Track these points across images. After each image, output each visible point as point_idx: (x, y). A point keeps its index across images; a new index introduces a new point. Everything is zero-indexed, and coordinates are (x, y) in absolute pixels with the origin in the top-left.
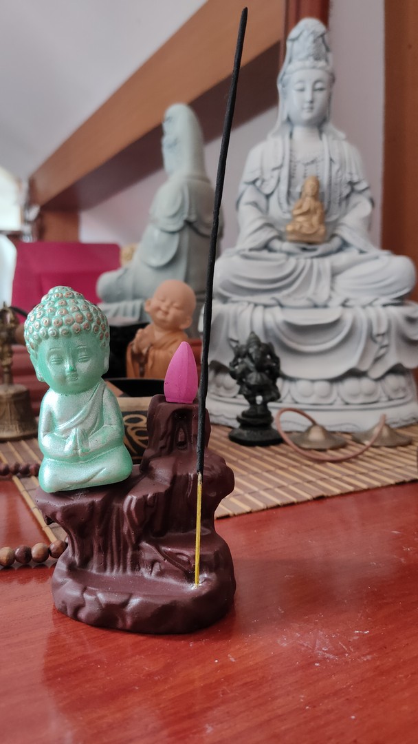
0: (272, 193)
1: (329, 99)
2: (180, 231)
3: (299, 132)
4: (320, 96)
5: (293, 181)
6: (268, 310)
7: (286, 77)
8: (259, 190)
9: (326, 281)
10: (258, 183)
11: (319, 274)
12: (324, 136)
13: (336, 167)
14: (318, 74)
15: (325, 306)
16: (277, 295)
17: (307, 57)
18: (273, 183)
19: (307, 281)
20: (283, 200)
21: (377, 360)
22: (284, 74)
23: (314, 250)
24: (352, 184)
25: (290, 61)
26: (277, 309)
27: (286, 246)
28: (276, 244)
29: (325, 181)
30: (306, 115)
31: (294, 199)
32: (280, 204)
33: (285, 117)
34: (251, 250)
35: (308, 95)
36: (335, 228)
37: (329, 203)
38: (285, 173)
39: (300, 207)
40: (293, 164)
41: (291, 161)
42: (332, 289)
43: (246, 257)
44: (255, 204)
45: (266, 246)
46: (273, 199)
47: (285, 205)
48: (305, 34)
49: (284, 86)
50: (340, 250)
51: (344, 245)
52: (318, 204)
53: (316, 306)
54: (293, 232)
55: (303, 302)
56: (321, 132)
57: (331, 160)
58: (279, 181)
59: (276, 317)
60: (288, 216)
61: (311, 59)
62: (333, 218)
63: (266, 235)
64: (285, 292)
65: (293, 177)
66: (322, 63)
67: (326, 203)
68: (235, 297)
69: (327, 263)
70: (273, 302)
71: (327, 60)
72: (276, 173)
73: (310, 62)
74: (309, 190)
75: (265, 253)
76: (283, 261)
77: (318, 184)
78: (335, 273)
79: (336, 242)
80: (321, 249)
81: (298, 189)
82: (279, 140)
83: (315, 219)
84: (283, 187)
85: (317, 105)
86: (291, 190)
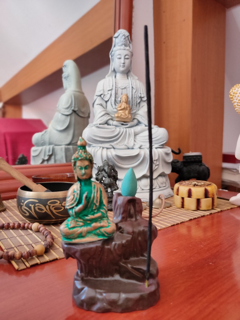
0: (108, 100)
1: (131, 62)
2: (70, 115)
4: (127, 61)
5: (117, 95)
6: (108, 150)
8: (103, 99)
9: (132, 138)
11: (129, 135)
12: (129, 78)
13: (134, 91)
14: (126, 52)
15: (133, 148)
16: (112, 144)
17: (122, 45)
18: (109, 96)
19: (125, 138)
20: (113, 104)
22: (112, 51)
23: (127, 125)
25: (115, 46)
26: (112, 149)
27: (115, 123)
29: (130, 97)
30: (122, 69)
31: (118, 103)
33: (113, 69)
34: (100, 124)
36: (135, 116)
37: (132, 105)
39: (120, 107)
40: (117, 88)
41: (116, 87)
42: (135, 141)
43: (98, 127)
46: (109, 103)
48: (121, 35)
50: (137, 125)
52: (128, 106)
53: (128, 148)
54: (118, 117)
55: (123, 147)
56: (128, 76)
57: (132, 87)
59: (112, 153)
60: (115, 110)
61: (124, 46)
62: (134, 111)
63: (106, 118)
64: (115, 142)
65: (117, 94)
66: (128, 48)
67: (131, 105)
69: (132, 130)
70: (111, 147)
71: (130, 47)
73: (123, 47)
74: (124, 99)
75: (106, 126)
76: (114, 129)
77: (128, 97)
78: (136, 135)
80: (130, 124)
81: (119, 99)
82: (110, 78)
85: (126, 65)
86: (116, 99)
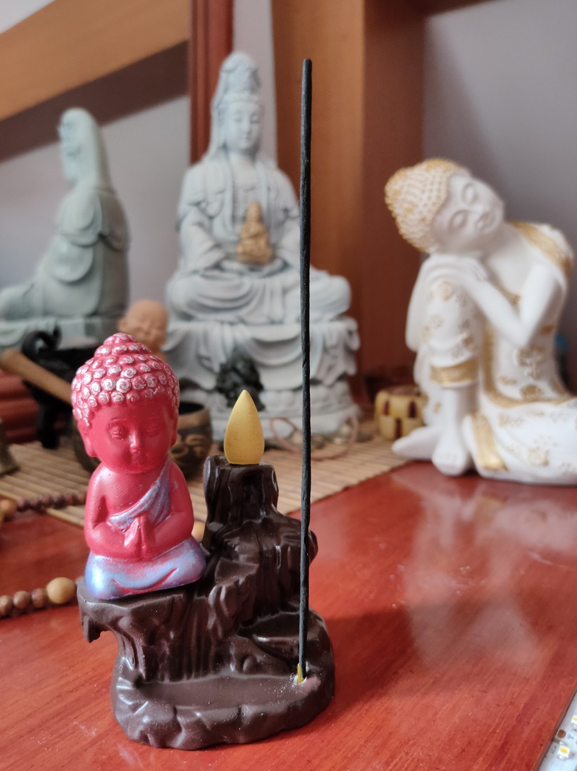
0: (216, 215)
2: (92, 245)
3: (236, 159)
5: (236, 206)
6: (234, 327)
7: (222, 106)
8: (203, 211)
9: (278, 298)
10: (203, 205)
11: (272, 293)
12: (257, 164)
14: (253, 108)
17: (243, 90)
18: (217, 205)
20: (228, 223)
21: (330, 369)
22: (219, 102)
23: (261, 271)
24: (286, 211)
26: (239, 326)
28: (227, 264)
31: (239, 221)
32: (224, 226)
35: (245, 125)
36: (276, 250)
38: (228, 197)
40: (236, 190)
41: (233, 186)
42: (284, 307)
44: (200, 225)
45: (217, 266)
46: (217, 221)
47: (229, 227)
49: (219, 114)
50: (281, 270)
51: (286, 266)
53: (273, 323)
55: (262, 319)
57: (269, 188)
58: (222, 204)
61: (247, 93)
64: (246, 309)
65: (237, 200)
68: (200, 316)
69: (277, 281)
70: (237, 320)
72: (220, 196)
76: (237, 281)
79: (278, 263)
80: (267, 269)
81: (241, 214)
83: (262, 242)
84: (227, 211)
86: (236, 214)
